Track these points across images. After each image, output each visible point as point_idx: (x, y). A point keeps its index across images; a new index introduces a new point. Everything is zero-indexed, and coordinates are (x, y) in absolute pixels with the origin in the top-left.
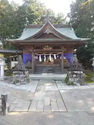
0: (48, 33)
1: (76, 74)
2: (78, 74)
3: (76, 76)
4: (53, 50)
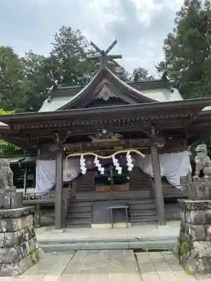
0: (106, 99)
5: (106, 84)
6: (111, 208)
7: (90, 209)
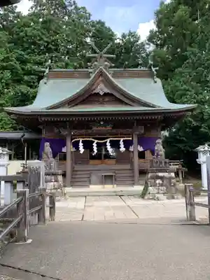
0: (102, 93)
1: (161, 178)
2: (166, 178)
3: (161, 182)
4: (114, 131)
5: (102, 81)
6: (104, 174)
7: (88, 176)
